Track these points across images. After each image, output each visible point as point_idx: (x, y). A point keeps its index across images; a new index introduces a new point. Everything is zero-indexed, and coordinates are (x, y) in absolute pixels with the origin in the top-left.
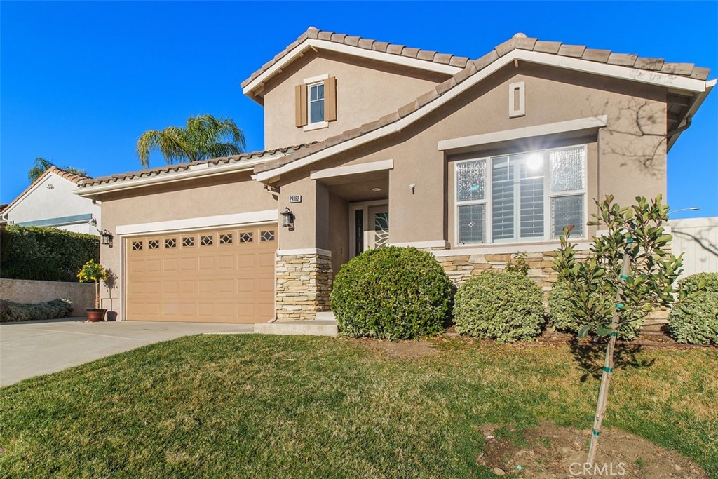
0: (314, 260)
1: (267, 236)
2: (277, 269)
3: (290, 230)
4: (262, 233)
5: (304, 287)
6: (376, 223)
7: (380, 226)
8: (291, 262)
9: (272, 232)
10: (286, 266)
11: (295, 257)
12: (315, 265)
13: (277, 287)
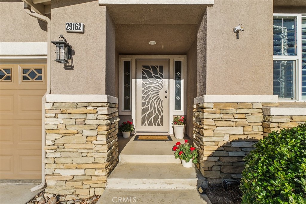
0: (105, 110)
1: (32, 75)
2: (45, 121)
3: (66, 68)
4: (25, 71)
5: (89, 145)
6: (143, 73)
7: (146, 76)
8: (68, 111)
9: (40, 71)
10: (61, 116)
11: (76, 106)
12: (106, 117)
13: (47, 143)
